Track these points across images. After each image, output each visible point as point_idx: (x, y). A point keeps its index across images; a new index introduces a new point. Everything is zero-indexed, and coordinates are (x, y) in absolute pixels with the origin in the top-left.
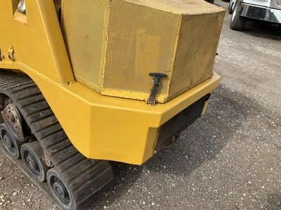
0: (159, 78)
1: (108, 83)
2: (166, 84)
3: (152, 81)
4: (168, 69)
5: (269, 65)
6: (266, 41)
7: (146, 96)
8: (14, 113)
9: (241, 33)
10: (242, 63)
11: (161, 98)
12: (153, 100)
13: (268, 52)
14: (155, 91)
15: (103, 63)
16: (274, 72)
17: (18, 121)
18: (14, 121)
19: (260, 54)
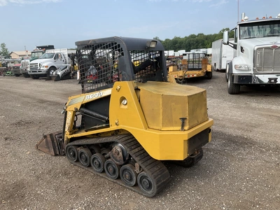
0: (183, 119)
1: (163, 125)
2: (187, 122)
3: (181, 121)
4: (187, 116)
5: (262, 115)
6: (259, 99)
7: (180, 128)
8: (119, 150)
9: (238, 96)
10: (241, 117)
11: (186, 128)
12: (183, 129)
13: (261, 106)
14: (183, 126)
15: (161, 117)
16: (266, 119)
17: (121, 154)
18: (118, 154)
19: (255, 109)
